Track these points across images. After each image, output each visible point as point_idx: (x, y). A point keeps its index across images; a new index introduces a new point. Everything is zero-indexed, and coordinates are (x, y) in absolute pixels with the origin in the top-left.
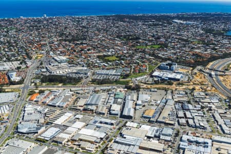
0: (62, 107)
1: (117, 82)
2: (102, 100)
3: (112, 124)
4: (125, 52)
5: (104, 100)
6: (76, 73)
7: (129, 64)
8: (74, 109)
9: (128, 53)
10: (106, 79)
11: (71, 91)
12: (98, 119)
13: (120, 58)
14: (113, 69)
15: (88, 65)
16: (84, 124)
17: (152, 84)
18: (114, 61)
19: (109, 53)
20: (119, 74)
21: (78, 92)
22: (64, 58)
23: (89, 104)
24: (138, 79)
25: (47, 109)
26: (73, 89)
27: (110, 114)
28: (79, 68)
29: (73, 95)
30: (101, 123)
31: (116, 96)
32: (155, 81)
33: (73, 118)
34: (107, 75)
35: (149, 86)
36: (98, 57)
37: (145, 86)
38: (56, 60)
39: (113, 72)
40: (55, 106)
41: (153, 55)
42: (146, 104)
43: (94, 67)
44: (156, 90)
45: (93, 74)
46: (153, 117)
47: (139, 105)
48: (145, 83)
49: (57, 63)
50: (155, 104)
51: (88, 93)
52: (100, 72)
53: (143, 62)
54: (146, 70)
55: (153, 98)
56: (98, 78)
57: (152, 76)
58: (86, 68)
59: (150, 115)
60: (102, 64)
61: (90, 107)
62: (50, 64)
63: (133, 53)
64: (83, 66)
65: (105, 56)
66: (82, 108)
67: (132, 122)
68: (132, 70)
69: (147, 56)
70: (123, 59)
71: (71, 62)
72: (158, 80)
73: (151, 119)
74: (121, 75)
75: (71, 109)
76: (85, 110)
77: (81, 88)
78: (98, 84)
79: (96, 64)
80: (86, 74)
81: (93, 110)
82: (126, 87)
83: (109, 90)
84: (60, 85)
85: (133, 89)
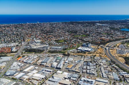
0: (30, 63)
1: (60, 52)
2: (50, 60)
3: (50, 72)
4: (68, 38)
5: (51, 60)
6: (42, 48)
7: (69, 44)
8: (35, 64)
9: (69, 39)
10: (55, 50)
11: (37, 56)
12: (45, 69)
13: (65, 41)
14: (60, 46)
15: (49, 44)
16: (37, 71)
17: (76, 53)
18: (62, 42)
19: (61, 39)
20: (62, 48)
21: (40, 56)
22: (39, 41)
23: (43, 62)
24: (70, 51)
25: (23, 64)
26: (38, 55)
27: (51, 67)
28: (45, 45)
29: (37, 58)
30: (46, 71)
31: (57, 59)
32: (78, 52)
33: (33, 68)
34: (57, 48)
35: (74, 54)
36: (55, 41)
37: (73, 54)
38: (35, 42)
39: (60, 47)
40: (27, 63)
41: (81, 40)
42: (70, 62)
43: (52, 45)
44: (77, 56)
45: (50, 48)
46: (71, 68)
47: (67, 63)
48: (73, 53)
49: (35, 43)
50: (74, 62)
51: (45, 57)
52: (54, 48)
53: (75, 43)
54: (76, 46)
55: (74, 60)
56: (52, 50)
57: (77, 49)
58: (48, 46)
59: (70, 68)
60: (56, 44)
61: (43, 64)
62: (32, 44)
63: (72, 39)
64: (47, 45)
65: (58, 40)
66: (39, 64)
67: (60, 71)
68: (69, 46)
69: (78, 40)
70: (66, 42)
71: (42, 43)
72: (79, 51)
73: (70, 70)
74: (63, 49)
75: (34, 64)
76: (40, 65)
77: (42, 55)
78: (51, 53)
79: (53, 44)
80: (47, 48)
81: (44, 65)
82: (63, 55)
83: (55, 56)
84: (33, 53)
85: (66, 55)
